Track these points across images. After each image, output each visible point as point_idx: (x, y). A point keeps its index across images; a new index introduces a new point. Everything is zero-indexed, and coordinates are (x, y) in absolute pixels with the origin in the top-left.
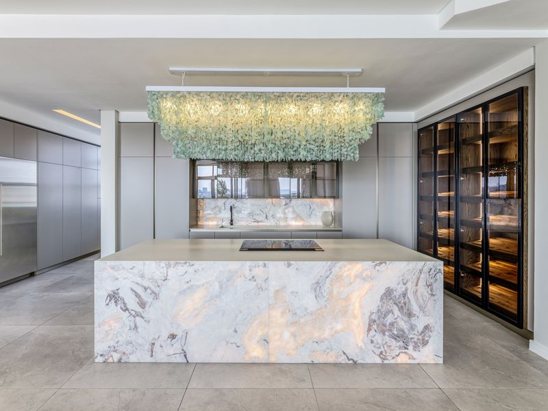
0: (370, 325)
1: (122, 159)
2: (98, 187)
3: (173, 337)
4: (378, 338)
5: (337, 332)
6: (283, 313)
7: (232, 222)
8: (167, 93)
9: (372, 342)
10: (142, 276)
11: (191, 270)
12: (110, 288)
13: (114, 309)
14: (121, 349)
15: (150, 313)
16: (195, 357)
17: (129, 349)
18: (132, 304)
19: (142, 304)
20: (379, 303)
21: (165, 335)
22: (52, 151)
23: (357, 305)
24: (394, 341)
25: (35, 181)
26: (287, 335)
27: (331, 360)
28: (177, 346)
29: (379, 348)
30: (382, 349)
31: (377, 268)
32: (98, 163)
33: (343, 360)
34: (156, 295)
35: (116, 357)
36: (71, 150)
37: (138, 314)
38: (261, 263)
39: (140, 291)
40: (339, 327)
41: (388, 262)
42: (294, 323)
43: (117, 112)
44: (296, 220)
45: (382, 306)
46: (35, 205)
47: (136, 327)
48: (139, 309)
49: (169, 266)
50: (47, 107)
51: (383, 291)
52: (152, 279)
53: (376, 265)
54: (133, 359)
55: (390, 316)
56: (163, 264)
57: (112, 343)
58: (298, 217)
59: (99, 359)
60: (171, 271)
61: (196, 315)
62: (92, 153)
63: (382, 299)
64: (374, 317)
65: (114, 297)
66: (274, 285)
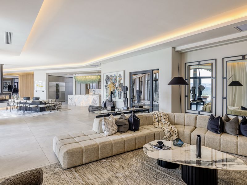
3: (74, 103)
19: (72, 99)
22: (67, 79)
23: (91, 100)
25: (64, 85)
46: (64, 91)
47: (71, 102)
57: (69, 104)
61: (76, 101)
65: (70, 99)
66: (83, 98)
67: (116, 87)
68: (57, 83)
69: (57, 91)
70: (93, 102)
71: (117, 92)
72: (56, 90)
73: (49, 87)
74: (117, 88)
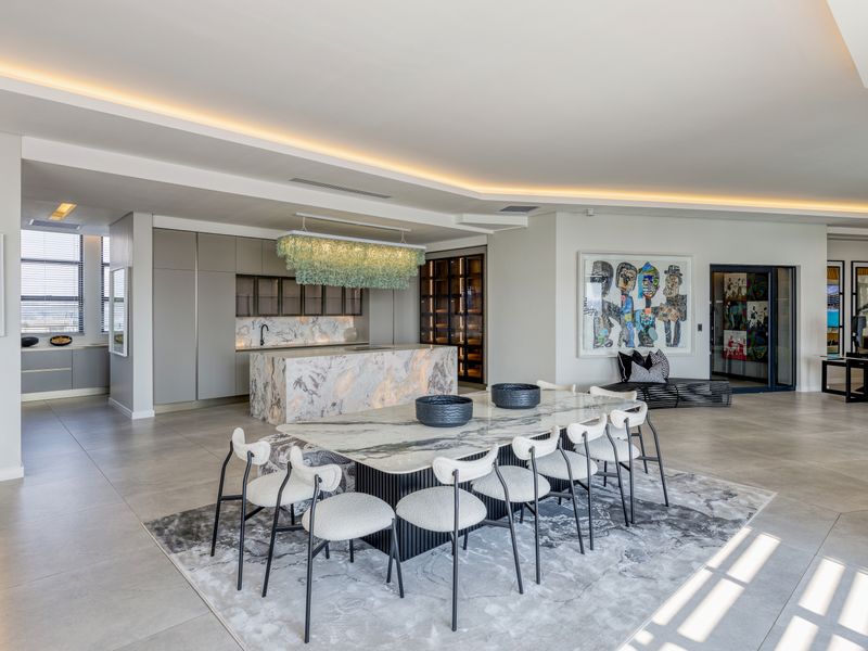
0: (428, 384)
3: (334, 404)
6: (391, 382)
7: (262, 343)
10: (316, 367)
12: (296, 376)
13: (299, 391)
15: (321, 391)
18: (310, 386)
19: (316, 386)
20: (432, 371)
21: (330, 404)
23: (424, 373)
26: (393, 394)
28: (337, 410)
34: (324, 378)
37: (314, 393)
39: (315, 377)
42: (396, 387)
44: (322, 338)
45: (434, 373)
47: (312, 401)
48: (314, 389)
51: (434, 365)
52: (322, 368)
56: (329, 357)
58: (324, 333)
60: (333, 362)
61: (347, 389)
63: (434, 369)
64: (430, 379)
65: (299, 382)
66: (386, 366)
67: (656, 309)
70: (432, 383)
71: (660, 325)
74: (656, 311)
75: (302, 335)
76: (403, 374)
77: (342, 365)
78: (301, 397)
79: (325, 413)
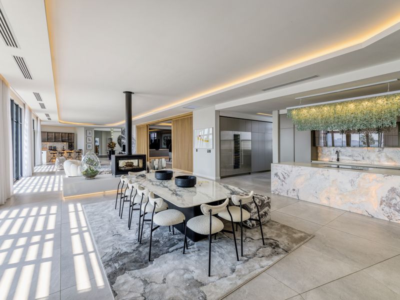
0: (381, 202)
1: (281, 130)
2: (272, 141)
3: (294, 190)
4: (387, 209)
5: (362, 202)
6: (336, 189)
7: (338, 160)
8: (293, 109)
9: (383, 210)
10: (284, 169)
11: (300, 169)
12: (275, 172)
13: (276, 178)
14: (279, 190)
15: (287, 181)
16: (301, 198)
17: (281, 191)
18: (282, 177)
19: (285, 178)
20: (387, 193)
21: (292, 189)
22: (256, 126)
23: (374, 192)
24: (397, 213)
25: (251, 139)
26: (337, 198)
27: (360, 212)
28: (295, 193)
29: (388, 213)
30: (389, 214)
31: (386, 177)
32: (271, 129)
33: (366, 214)
34: (289, 176)
35: (277, 193)
36: (261, 125)
37: (283, 181)
38: (326, 169)
39: (284, 174)
40: (363, 199)
41: (392, 176)
42: (340, 194)
43: (279, 111)
44: (388, 162)
45: (389, 195)
46: (250, 149)
47: (283, 185)
48: (283, 179)
49: (292, 167)
50: (255, 113)
51: (389, 188)
52: (287, 171)
53: (385, 176)
54: (282, 194)
55: (394, 200)
56: (291, 166)
57: (276, 188)
58: (390, 159)
59: (272, 192)
60: (294, 168)
61: (302, 184)
62: (269, 126)
63: (389, 192)
64: (384, 199)
65: (276, 174)
66: (332, 178)
68: (236, 133)
69: (237, 150)
72: (235, 148)
73: (221, 142)
75: (369, 158)
76: (349, 187)
77: (299, 171)
78: (278, 181)
79: (289, 192)
